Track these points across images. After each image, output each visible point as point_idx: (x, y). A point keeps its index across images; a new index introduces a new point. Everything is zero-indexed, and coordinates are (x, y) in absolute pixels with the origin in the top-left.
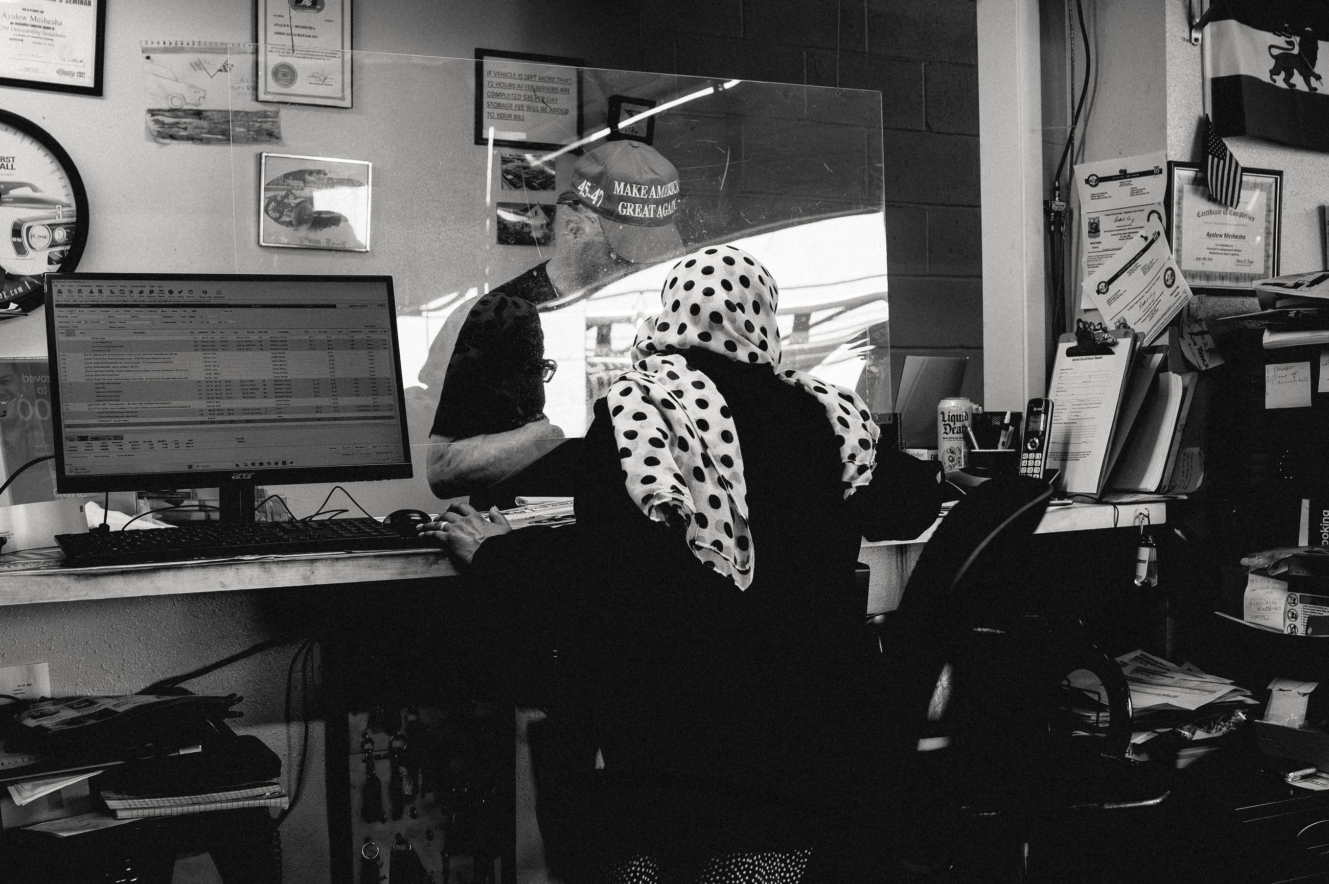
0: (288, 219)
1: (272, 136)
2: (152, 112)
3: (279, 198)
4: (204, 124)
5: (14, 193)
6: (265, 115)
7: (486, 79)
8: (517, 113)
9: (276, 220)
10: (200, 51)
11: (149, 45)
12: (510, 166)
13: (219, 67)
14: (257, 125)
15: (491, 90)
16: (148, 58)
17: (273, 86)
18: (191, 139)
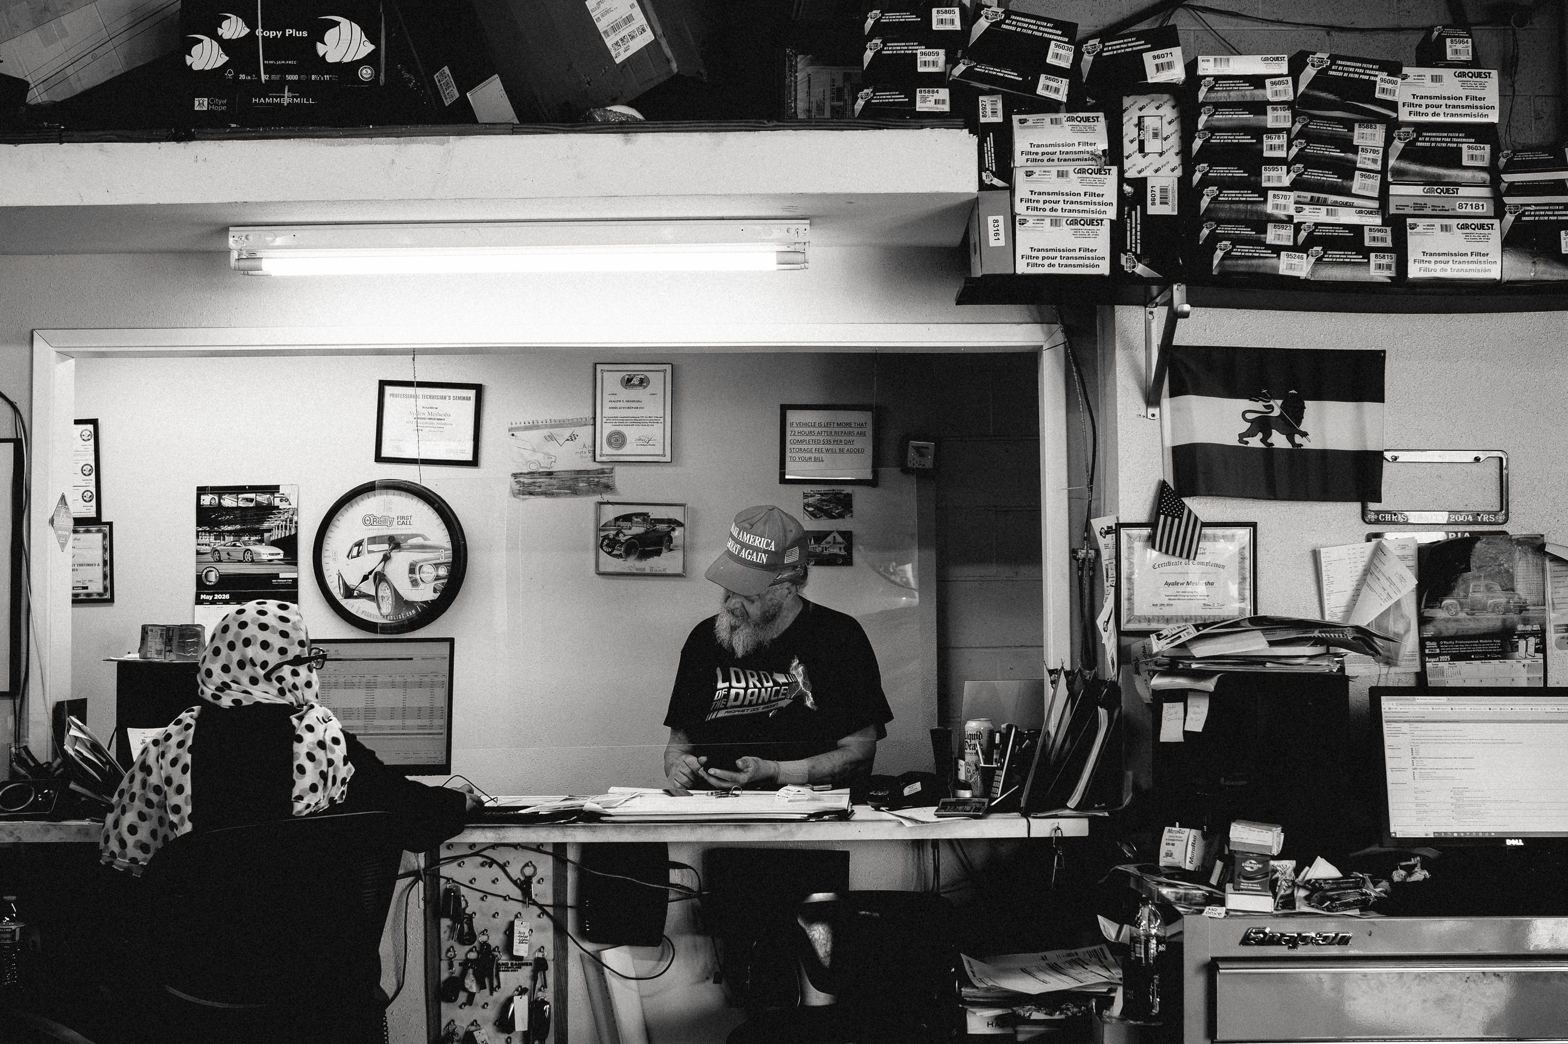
0: (618, 553)
1: (608, 488)
2: (515, 475)
3: (611, 537)
4: (554, 482)
5: (411, 542)
6: (602, 472)
7: (788, 429)
8: (817, 455)
9: (609, 553)
10: (552, 427)
11: (514, 425)
12: (811, 500)
13: (567, 436)
14: (596, 480)
15: (792, 438)
16: (513, 435)
17: (607, 450)
18: (545, 494)
